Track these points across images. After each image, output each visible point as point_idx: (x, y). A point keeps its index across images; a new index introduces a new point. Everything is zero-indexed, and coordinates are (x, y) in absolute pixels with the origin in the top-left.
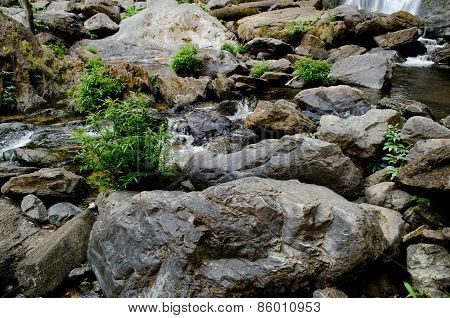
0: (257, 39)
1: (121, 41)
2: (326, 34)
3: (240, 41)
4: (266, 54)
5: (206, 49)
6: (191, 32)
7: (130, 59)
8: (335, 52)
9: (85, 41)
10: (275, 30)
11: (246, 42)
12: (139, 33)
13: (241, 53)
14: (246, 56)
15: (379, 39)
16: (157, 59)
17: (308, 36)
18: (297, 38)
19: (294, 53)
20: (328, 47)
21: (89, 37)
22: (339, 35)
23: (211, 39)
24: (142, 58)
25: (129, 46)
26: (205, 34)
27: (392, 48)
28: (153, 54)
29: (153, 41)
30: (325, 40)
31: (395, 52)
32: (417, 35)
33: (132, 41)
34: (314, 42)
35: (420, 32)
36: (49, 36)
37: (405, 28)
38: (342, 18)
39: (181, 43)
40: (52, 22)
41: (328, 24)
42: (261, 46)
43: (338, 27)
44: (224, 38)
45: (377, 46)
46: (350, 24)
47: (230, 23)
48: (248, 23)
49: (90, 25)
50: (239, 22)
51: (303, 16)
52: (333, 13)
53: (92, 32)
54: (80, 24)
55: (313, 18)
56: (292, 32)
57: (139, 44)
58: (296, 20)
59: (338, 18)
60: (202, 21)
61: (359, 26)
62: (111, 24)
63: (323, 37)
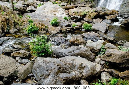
0: (74, 16)
1: (37, 14)
3: (69, 16)
4: (76, 20)
5: (59, 18)
6: (56, 12)
7: (39, 19)
10: (79, 14)
11: (71, 16)
12: (42, 12)
13: (69, 19)
14: (70, 20)
15: (106, 17)
16: (46, 19)
17: (87, 16)
18: (84, 16)
19: (83, 20)
20: (93, 19)
21: (28, 12)
22: (96, 16)
23: (61, 15)
24: (43, 19)
25: (39, 15)
26: (60, 13)
27: (110, 20)
28: (45, 18)
29: (46, 14)
30: (92, 17)
31: (110, 21)
32: (116, 17)
33: (40, 14)
34: (89, 17)
36: (18, 12)
37: (114, 14)
38: (97, 11)
39: (53, 15)
40: (18, 8)
41: (93, 13)
42: (75, 18)
43: (95, 14)
44: (65, 15)
45: (106, 19)
46: (99, 13)
47: (67, 10)
48: (72, 11)
49: (28, 9)
50: (69, 10)
51: (87, 10)
52: (94, 9)
53: (29, 11)
54: (26, 9)
55: (89, 11)
56: (83, 14)
57: (42, 15)
58: (85, 11)
59: (96, 11)
60: (59, 9)
61: (101, 13)
62: (34, 9)
63: (91, 16)
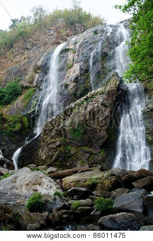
0: (73, 188)
2: (107, 183)
3: (64, 190)
4: (78, 196)
5: (45, 195)
6: (38, 186)
7: (2, 201)
8: (114, 193)
10: (82, 183)
11: (67, 190)
12: (9, 187)
13: (64, 196)
14: (67, 198)
15: (135, 184)
16: (18, 201)
17: (99, 185)
18: (93, 186)
19: (93, 195)
20: (110, 190)
22: (115, 183)
23: (48, 189)
24: (10, 201)
25: (3, 194)
26: (45, 186)
27: (142, 188)
28: (16, 198)
29: (17, 191)
30: (108, 187)
31: (144, 190)
33: (5, 191)
34: (103, 188)
37: (145, 177)
38: (114, 175)
39: (32, 192)
41: (108, 178)
42: (75, 192)
43: (113, 179)
44: (55, 189)
45: (134, 187)
46: (119, 177)
47: (58, 180)
48: (68, 180)
50: (63, 179)
51: (95, 175)
52: (109, 172)
55: (100, 176)
56: (90, 183)
57: (9, 193)
58: (92, 177)
59: (112, 175)
60: (44, 180)
61: (123, 178)
63: (106, 185)
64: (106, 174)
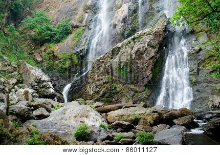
0: (117, 122)
1: (50, 121)
2: (150, 119)
3: (108, 123)
4: (121, 129)
5: (92, 127)
6: (85, 118)
7: (53, 130)
8: (155, 128)
9: (32, 120)
10: (125, 118)
11: (112, 123)
12: (59, 118)
13: (109, 129)
14: (111, 130)
15: (175, 121)
16: (66, 131)
17: (142, 120)
18: (136, 121)
19: (135, 129)
20: (152, 125)
21: (34, 119)
22: (156, 120)
23: (94, 121)
24: (59, 130)
25: (53, 124)
26: (91, 119)
27: (182, 125)
28: (65, 128)
29: (66, 122)
30: (150, 122)
31: (184, 127)
32: (192, 119)
33: (55, 122)
34: (145, 123)
35: (194, 117)
36: (14, 117)
37: (186, 115)
38: (156, 112)
39: (79, 123)
40: (17, 111)
41: (150, 115)
42: (119, 125)
43: (155, 116)
44: (100, 121)
45: (175, 124)
46: (160, 114)
47: (104, 114)
48: (113, 114)
49: (36, 113)
50: (108, 113)
51: (138, 111)
52: (152, 109)
53: (36, 116)
54: (31, 112)
55: (143, 112)
56: (134, 118)
57: (59, 123)
58: (135, 113)
59: (154, 112)
60: (90, 113)
61: (165, 115)
62: (46, 113)
63: (148, 121)
64: (149, 110)
